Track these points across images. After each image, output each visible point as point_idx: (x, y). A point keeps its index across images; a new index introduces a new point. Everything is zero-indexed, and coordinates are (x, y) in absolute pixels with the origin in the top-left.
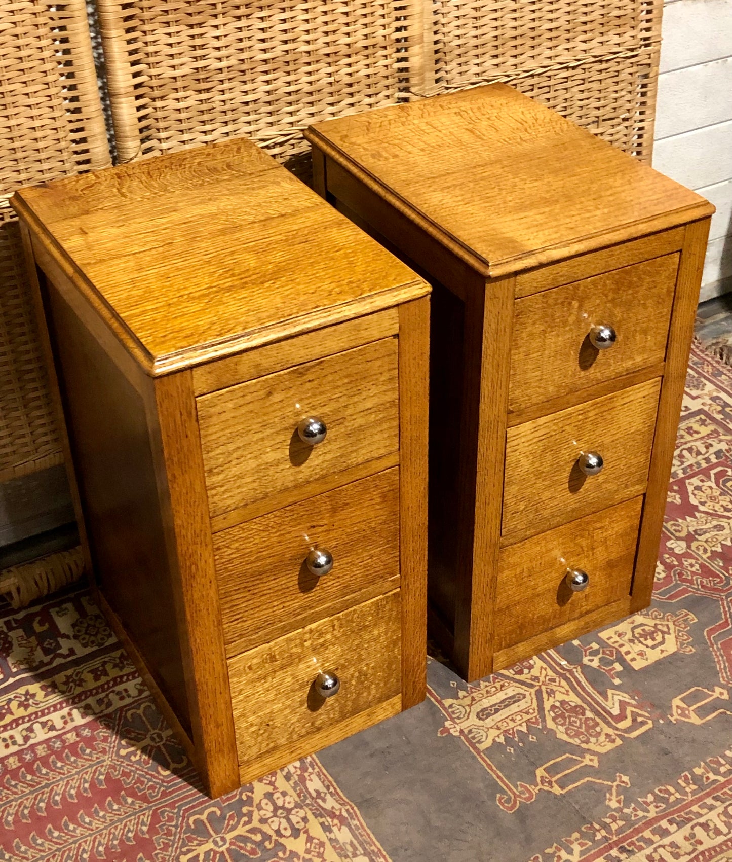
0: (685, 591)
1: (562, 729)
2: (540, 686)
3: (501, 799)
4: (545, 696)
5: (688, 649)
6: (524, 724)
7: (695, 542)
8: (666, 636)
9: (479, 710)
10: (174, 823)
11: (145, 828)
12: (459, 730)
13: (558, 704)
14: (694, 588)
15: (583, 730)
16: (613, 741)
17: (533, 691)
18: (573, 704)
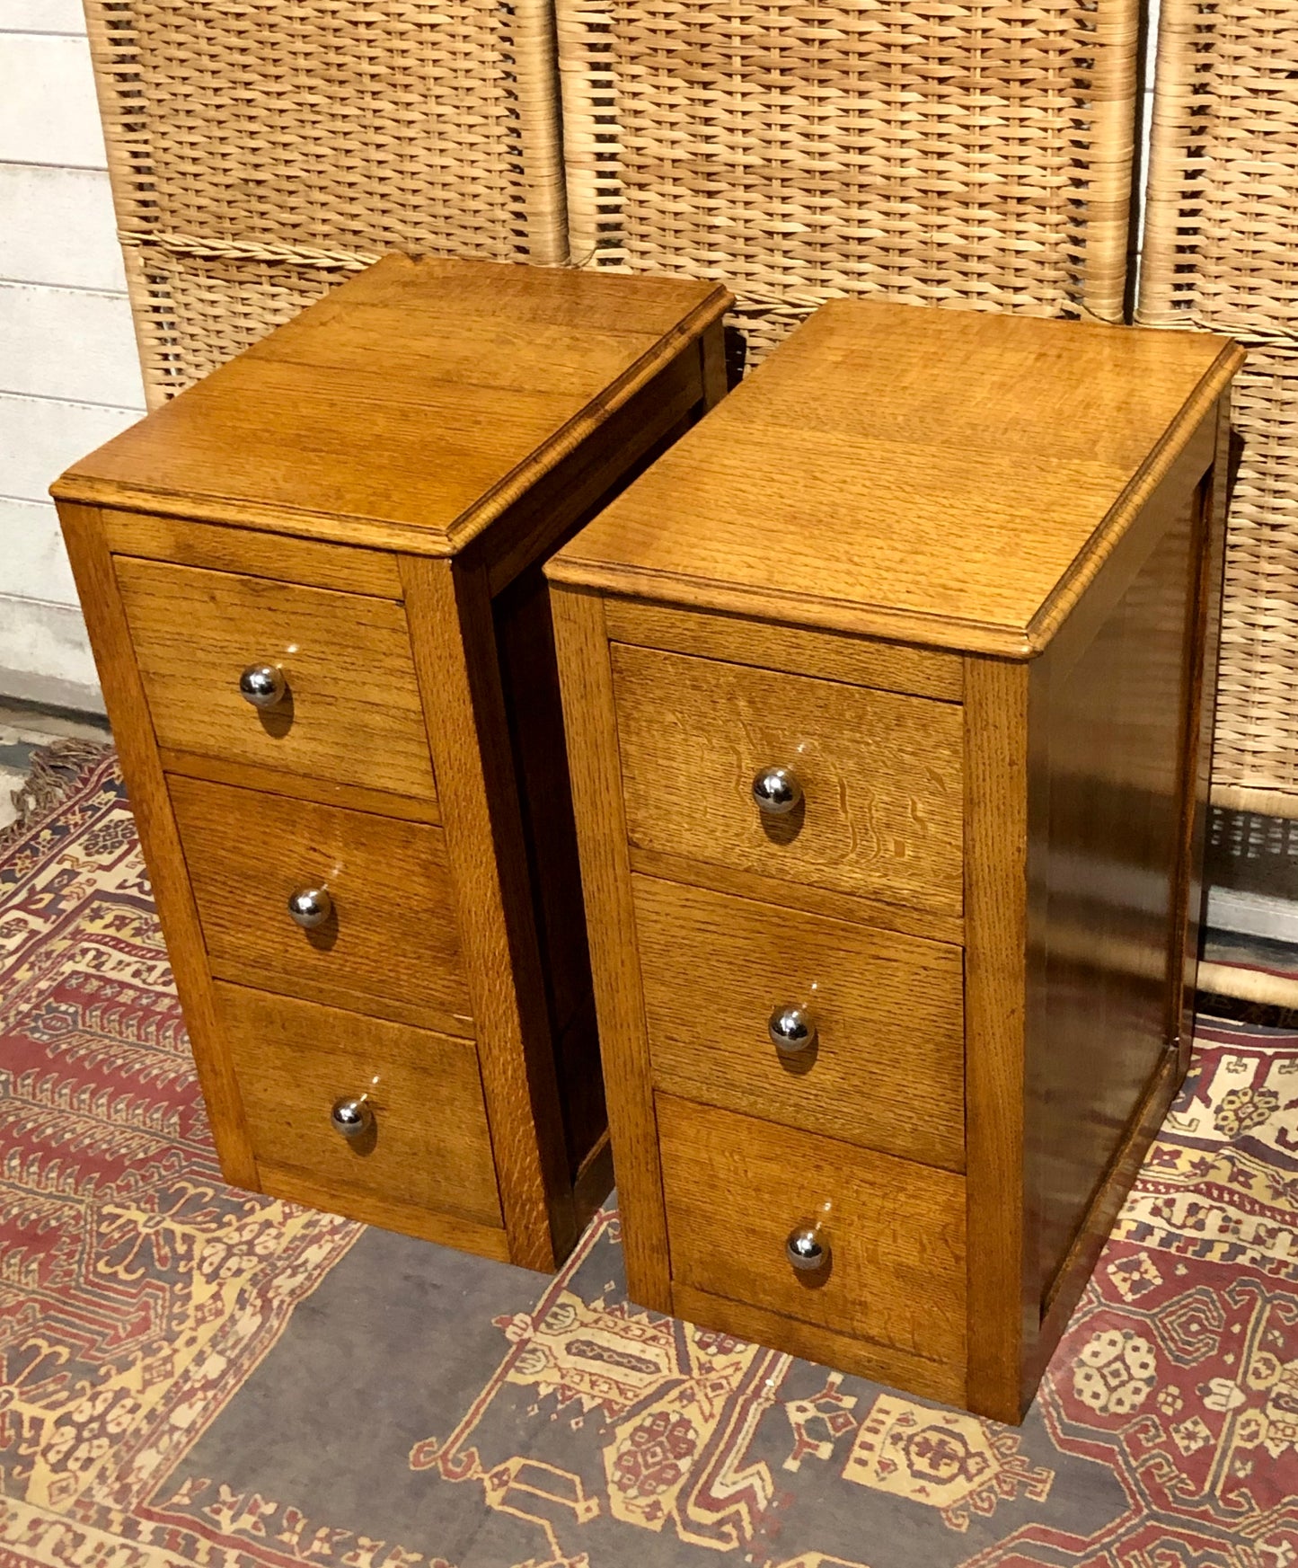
0: (1108, 1455)
1: (627, 1446)
2: (692, 1378)
3: (430, 1445)
4: (675, 1393)
5: (960, 1521)
6: (599, 1401)
7: (1257, 1411)
8: (961, 1478)
9: (582, 1338)
10: (164, 1173)
11: (141, 1155)
12: (526, 1336)
13: (674, 1418)
14: (1127, 1463)
15: (645, 1472)
16: (650, 1517)
17: (676, 1375)
18: (691, 1435)
